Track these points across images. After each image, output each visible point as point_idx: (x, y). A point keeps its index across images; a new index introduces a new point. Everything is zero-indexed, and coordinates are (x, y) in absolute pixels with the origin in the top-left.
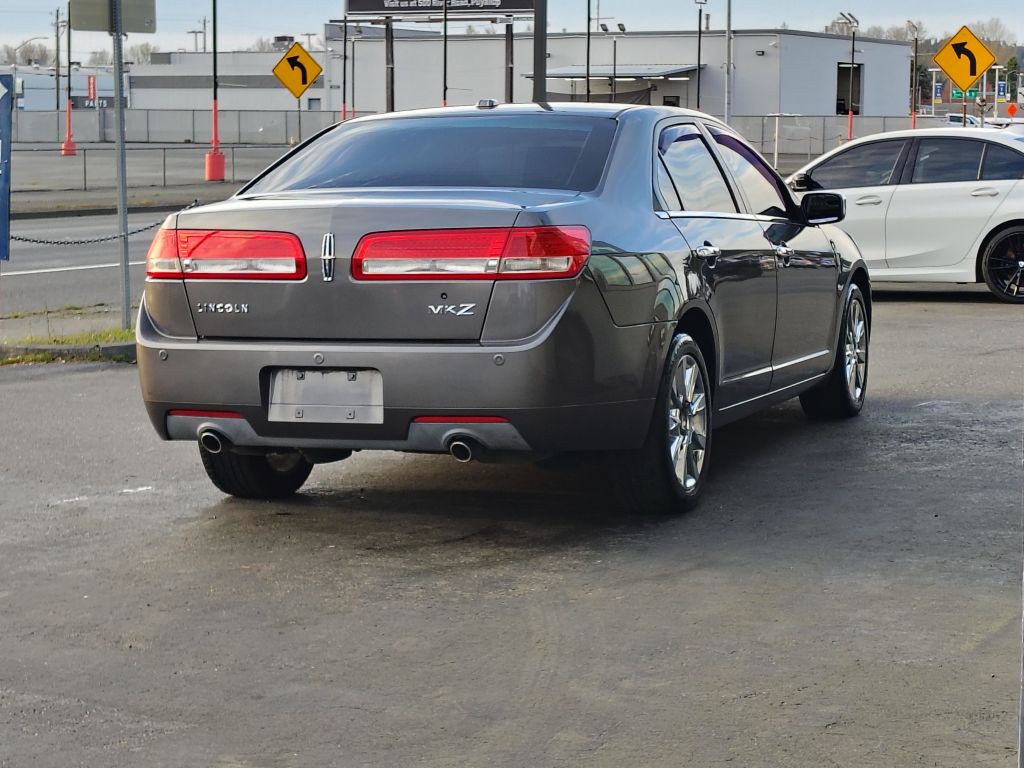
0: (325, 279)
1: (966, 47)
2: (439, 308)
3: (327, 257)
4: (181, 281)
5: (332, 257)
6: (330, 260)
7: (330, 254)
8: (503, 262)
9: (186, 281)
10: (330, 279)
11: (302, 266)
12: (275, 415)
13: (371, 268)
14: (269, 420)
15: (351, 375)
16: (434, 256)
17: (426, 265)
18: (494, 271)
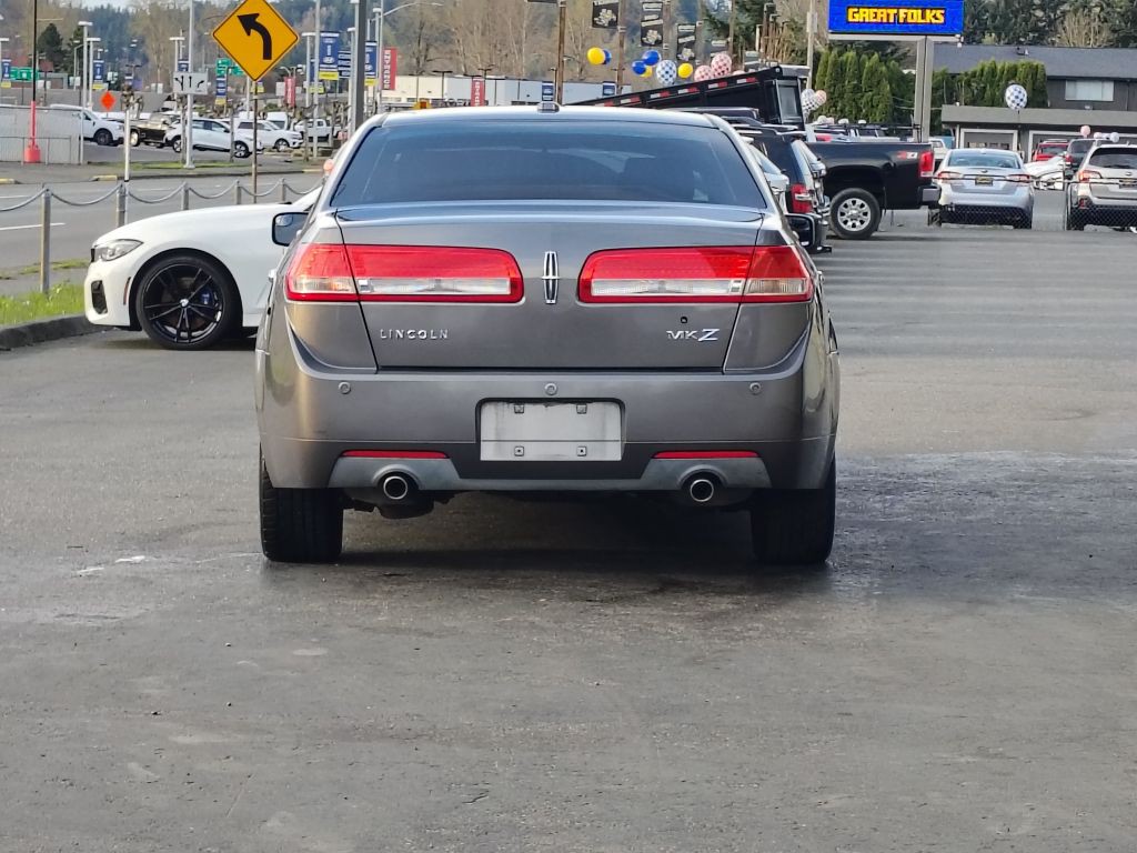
0: (548, 301)
1: (257, 20)
2: (679, 333)
3: (551, 276)
4: (357, 304)
5: (556, 277)
6: (554, 280)
7: (554, 274)
8: (748, 285)
9: (362, 303)
10: (554, 301)
11: (518, 286)
12: (488, 453)
13: (598, 289)
14: (482, 459)
15: (581, 407)
16: (664, 277)
17: (656, 287)
18: (739, 293)
